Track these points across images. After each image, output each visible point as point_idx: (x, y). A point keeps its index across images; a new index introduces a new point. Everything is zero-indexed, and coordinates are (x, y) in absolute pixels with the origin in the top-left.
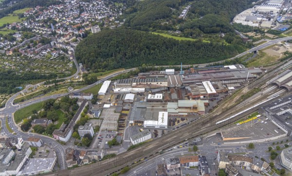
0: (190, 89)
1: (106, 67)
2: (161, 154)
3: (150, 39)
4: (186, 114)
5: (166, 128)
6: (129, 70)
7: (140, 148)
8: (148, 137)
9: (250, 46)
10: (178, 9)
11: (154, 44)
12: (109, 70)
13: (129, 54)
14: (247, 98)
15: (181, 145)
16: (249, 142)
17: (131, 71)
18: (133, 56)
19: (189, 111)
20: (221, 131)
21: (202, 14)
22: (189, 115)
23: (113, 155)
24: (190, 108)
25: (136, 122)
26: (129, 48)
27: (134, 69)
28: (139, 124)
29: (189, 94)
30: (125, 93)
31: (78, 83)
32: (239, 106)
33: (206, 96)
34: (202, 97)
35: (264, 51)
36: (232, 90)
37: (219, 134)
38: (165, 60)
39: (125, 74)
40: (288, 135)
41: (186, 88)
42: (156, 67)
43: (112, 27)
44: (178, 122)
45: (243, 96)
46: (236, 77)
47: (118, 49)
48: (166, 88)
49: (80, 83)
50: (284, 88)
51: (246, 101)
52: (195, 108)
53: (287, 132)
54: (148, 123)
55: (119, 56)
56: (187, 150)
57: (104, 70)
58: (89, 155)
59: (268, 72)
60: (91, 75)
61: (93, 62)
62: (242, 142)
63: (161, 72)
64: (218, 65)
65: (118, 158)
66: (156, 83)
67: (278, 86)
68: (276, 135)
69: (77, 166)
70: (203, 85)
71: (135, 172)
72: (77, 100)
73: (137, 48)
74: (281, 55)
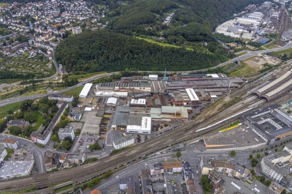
0: (173, 96)
1: (87, 69)
2: (144, 159)
3: (134, 43)
4: (170, 120)
5: (150, 133)
6: (111, 74)
7: (123, 153)
8: (131, 142)
9: (232, 56)
10: (162, 15)
11: (138, 49)
12: (91, 72)
13: (112, 57)
14: (229, 107)
15: (164, 151)
16: (231, 149)
17: (114, 75)
18: (116, 59)
19: (172, 117)
20: (203, 138)
21: (185, 22)
22: (173, 121)
23: (95, 160)
24: (173, 114)
25: (118, 126)
26: (112, 52)
27: (117, 73)
28: (121, 129)
29: (172, 100)
30: (107, 97)
31: (57, 85)
32: (221, 115)
33: (189, 103)
34: (185, 104)
35: (245, 62)
36: (214, 98)
37: (202, 141)
38: (148, 65)
39: (107, 77)
40: (267, 144)
41: (170, 94)
42: (139, 72)
43: (93, 29)
44: (162, 128)
45: (224, 105)
46: (218, 86)
47: (100, 52)
48: (149, 94)
49: (60, 85)
50: (264, 98)
51: (228, 109)
52: (178, 114)
53: (266, 141)
54: (130, 128)
55: (102, 59)
56: (170, 155)
57: (85, 72)
58: (70, 158)
59: (249, 82)
60: (72, 77)
61: (74, 63)
62: (224, 150)
63: (144, 77)
64: (201, 73)
65: (99, 162)
66: (139, 88)
67: (258, 96)
68: (257, 143)
69: (56, 170)
70: (186, 92)
71: (117, 177)
72: (57, 101)
73: (120, 52)
74: (261, 66)
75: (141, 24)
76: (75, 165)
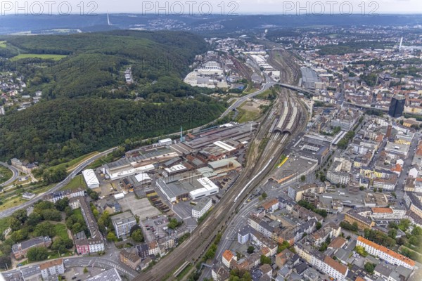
0: (207, 153)
1: (67, 154)
2: (237, 213)
3: (121, 107)
4: (226, 174)
5: (218, 192)
6: (111, 150)
7: (209, 218)
8: (209, 205)
9: (227, 106)
10: (117, 74)
11: (130, 113)
12: (76, 157)
13: (99, 130)
14: (265, 146)
15: (248, 199)
16: (298, 177)
17: (114, 152)
18: (106, 132)
19: (225, 170)
20: (270, 177)
22: (230, 174)
23: (187, 236)
24: (226, 167)
25: (179, 198)
26: (96, 122)
27: (117, 148)
28: (184, 199)
29: (209, 157)
31: (32, 186)
32: (265, 154)
33: (228, 154)
34: (224, 156)
35: (242, 108)
36: (246, 144)
37: (271, 180)
39: (104, 157)
40: (319, 164)
41: (202, 152)
44: (224, 184)
45: (259, 147)
46: (241, 132)
47: (77, 126)
48: (177, 159)
49: (37, 185)
50: (285, 132)
51: (265, 149)
52: (231, 165)
53: (317, 161)
54: (194, 193)
55: (85, 134)
56: (256, 201)
57: (67, 158)
58: (163, 242)
59: (262, 124)
60: (51, 170)
61: (42, 150)
62: (294, 179)
63: (154, 145)
64: (211, 126)
65: (194, 236)
66: (162, 156)
67: (280, 131)
68: (312, 166)
69: (154, 263)
70: (216, 146)
71: (227, 238)
73: (108, 121)
74: (259, 109)
75: (99, 86)
76: (171, 250)
